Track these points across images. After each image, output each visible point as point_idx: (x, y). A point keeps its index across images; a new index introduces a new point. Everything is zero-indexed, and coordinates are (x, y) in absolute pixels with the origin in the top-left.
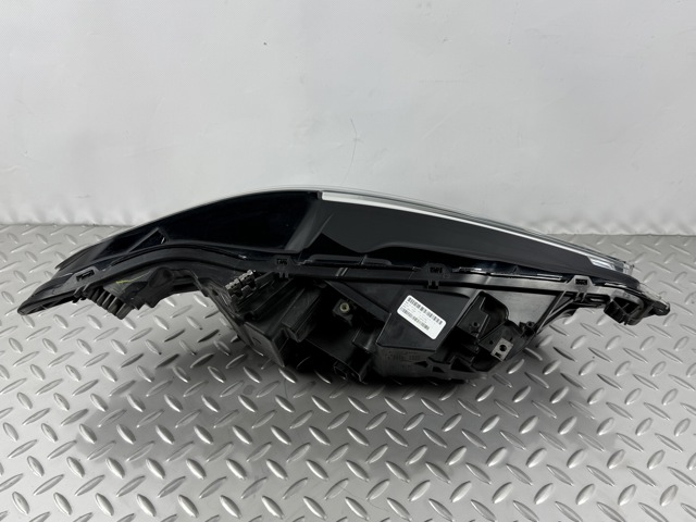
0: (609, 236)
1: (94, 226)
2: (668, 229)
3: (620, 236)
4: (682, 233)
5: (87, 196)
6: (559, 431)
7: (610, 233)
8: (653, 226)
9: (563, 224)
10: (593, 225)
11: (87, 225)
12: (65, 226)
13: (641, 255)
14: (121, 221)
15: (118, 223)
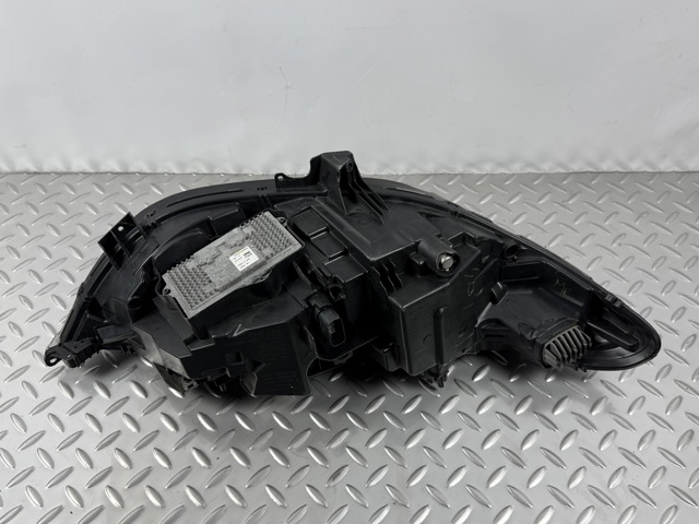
0: (546, 174)
1: (35, 173)
2: (605, 166)
3: (558, 174)
4: (620, 170)
5: (24, 146)
6: (473, 378)
7: (547, 172)
8: (590, 164)
9: (501, 165)
10: (530, 165)
11: (28, 173)
12: (7, 174)
13: (575, 194)
14: (61, 168)
15: (58, 171)
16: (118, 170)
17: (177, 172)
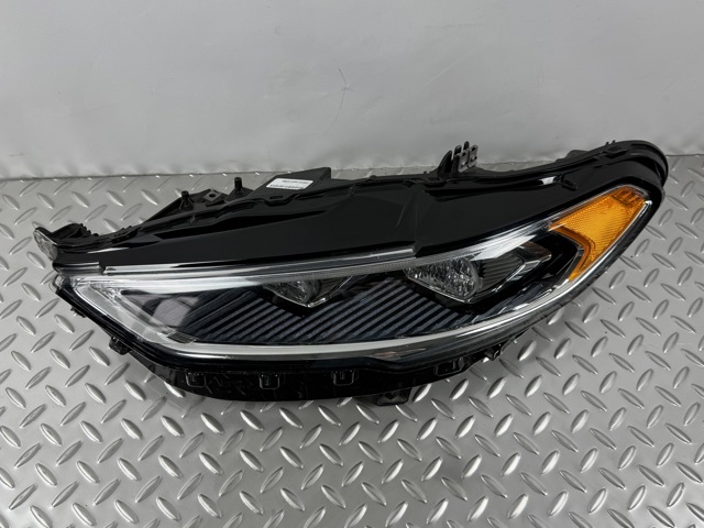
5: (21, 154)
11: (26, 179)
14: (65, 172)
15: (62, 175)
16: (135, 172)
17: (204, 172)
